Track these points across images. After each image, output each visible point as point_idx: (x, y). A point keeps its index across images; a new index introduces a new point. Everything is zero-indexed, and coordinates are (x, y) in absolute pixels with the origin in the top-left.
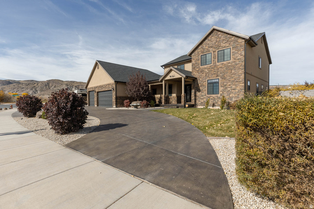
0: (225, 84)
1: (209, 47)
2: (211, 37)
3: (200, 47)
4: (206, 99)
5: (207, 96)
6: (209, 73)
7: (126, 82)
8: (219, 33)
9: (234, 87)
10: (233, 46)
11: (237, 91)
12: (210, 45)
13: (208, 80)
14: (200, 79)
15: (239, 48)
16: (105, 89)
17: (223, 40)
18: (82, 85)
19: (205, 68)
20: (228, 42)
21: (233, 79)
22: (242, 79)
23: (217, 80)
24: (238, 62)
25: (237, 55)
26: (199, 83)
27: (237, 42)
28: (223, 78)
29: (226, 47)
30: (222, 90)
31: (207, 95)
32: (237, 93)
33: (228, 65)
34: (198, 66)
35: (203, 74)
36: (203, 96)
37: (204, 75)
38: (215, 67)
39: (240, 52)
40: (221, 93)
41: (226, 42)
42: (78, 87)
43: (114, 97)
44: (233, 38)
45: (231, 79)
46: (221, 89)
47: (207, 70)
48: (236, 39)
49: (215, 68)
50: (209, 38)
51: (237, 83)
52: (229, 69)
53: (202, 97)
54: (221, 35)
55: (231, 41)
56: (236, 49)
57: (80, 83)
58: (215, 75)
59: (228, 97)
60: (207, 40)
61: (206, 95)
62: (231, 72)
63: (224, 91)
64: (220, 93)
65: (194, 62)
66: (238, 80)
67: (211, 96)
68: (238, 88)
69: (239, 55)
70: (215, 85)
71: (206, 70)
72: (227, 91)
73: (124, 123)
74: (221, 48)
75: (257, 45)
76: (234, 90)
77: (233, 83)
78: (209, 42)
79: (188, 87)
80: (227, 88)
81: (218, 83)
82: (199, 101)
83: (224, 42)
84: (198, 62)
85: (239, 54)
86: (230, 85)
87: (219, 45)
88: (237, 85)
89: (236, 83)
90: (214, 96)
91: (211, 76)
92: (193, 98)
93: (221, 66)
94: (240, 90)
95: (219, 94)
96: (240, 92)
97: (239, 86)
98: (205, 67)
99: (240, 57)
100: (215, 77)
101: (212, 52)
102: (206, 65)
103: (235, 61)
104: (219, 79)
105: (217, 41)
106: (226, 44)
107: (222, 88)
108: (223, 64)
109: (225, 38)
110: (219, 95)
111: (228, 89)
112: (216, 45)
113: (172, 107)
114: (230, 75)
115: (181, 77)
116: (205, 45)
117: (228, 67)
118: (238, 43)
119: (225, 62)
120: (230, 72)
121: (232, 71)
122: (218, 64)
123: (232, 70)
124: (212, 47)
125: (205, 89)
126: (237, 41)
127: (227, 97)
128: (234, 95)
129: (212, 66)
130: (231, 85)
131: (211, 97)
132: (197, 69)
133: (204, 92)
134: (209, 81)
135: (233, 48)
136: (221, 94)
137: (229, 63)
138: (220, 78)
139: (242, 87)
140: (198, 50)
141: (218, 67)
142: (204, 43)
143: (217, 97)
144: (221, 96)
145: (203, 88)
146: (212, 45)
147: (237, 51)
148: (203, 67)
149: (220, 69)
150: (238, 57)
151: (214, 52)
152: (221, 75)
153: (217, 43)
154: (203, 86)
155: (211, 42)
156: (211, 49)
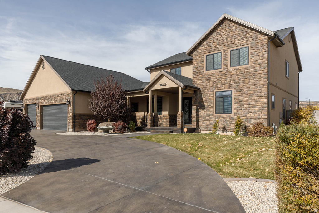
0: (240, 98)
1: (218, 44)
2: (221, 30)
3: (205, 43)
4: (214, 120)
5: (215, 116)
6: (218, 82)
7: (90, 91)
8: (233, 24)
9: (253, 103)
10: (252, 45)
11: (258, 109)
12: (220, 41)
13: (216, 92)
14: (205, 90)
15: (259, 48)
16: (55, 102)
17: (239, 35)
18: (11, 94)
19: (212, 75)
20: (244, 38)
21: (252, 92)
22: (264, 92)
23: (230, 93)
24: (258, 68)
25: (258, 57)
26: (203, 96)
27: (257, 39)
28: (238, 90)
29: (242, 45)
30: (236, 107)
31: (215, 114)
32: (258, 113)
33: (246, 71)
34: (202, 71)
35: (209, 82)
36: (208, 116)
37: (211, 84)
38: (226, 73)
39: (261, 54)
40: (235, 111)
41: (241, 37)
42: (3, 96)
43: (70, 115)
44: (252, 33)
45: (249, 92)
46: (235, 105)
47: (215, 78)
48: (256, 34)
49: (226, 75)
50: (218, 31)
51: (258, 98)
52: (246, 77)
53: (207, 118)
54: (234, 28)
55: (248, 37)
56: (256, 49)
57: (9, 89)
58: (227, 86)
59: (245, 117)
60: (214, 34)
61: (213, 115)
62: (250, 82)
63: (239, 109)
65: (196, 65)
66: (258, 94)
67: (220, 116)
68: (259, 105)
69: (261, 58)
70: (226, 99)
71: (213, 78)
72: (243, 109)
73: (93, 158)
74: (234, 46)
75: (283, 44)
76: (253, 107)
77: (253, 98)
78: (217, 37)
79: (186, 101)
80: (243, 105)
81: (230, 96)
82: (203, 123)
83: (239, 38)
84: (201, 65)
85: (261, 56)
86: (247, 101)
87: (233, 42)
88: (257, 100)
89: (256, 98)
90: (224, 115)
91: (221, 86)
92: (194, 118)
93: (234, 73)
94: (262, 108)
95: (232, 113)
96: (261, 111)
97: (260, 102)
98: (212, 73)
99: (262, 61)
100: (227, 87)
101: (222, 51)
102: (214, 69)
103: (255, 66)
104: (232, 91)
105: (229, 36)
106: (242, 40)
107: (237, 104)
108: (237, 69)
109: (240, 32)
110: (232, 115)
111: (245, 106)
112: (228, 41)
113: (163, 132)
114: (248, 86)
115: (178, 86)
116: (212, 41)
117: (244, 74)
118: (259, 41)
119: (240, 67)
120: (247, 82)
121: (251, 80)
122: (230, 69)
123: (250, 79)
124: (222, 44)
125: (212, 105)
126: (257, 38)
127: (243, 117)
128: (253, 115)
129: (222, 72)
130: (249, 101)
131: (220, 118)
132: (200, 76)
133: (211, 110)
134: (218, 94)
135: (252, 47)
136: (235, 113)
137: (247, 68)
138: (233, 89)
139: (264, 104)
140: (202, 47)
141: (231, 73)
142: (210, 38)
143: (229, 118)
144: (235, 116)
145: (208, 103)
146: (222, 41)
147: (257, 52)
148: (209, 73)
149: (233, 77)
150: (259, 61)
151: (225, 51)
152: (234, 85)
153: (229, 39)
154: (209, 101)
155: (220, 37)
156: (221, 47)
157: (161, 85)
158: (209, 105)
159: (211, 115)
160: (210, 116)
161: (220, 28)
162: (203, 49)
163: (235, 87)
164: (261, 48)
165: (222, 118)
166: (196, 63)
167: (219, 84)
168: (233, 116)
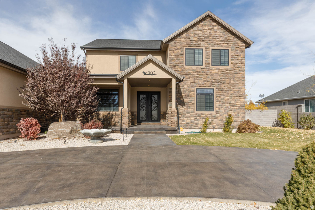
0: (222, 97)
1: (199, 40)
2: (202, 26)
3: (184, 35)
4: (195, 117)
5: (196, 114)
6: (199, 78)
8: (215, 24)
9: (233, 102)
10: (233, 48)
11: (237, 107)
12: (201, 38)
13: (197, 89)
14: (185, 86)
15: (239, 53)
17: (220, 36)
19: (193, 70)
20: (226, 40)
21: (232, 92)
22: (243, 93)
23: (212, 91)
24: (238, 71)
25: (237, 61)
26: (182, 92)
27: (237, 45)
28: (220, 89)
29: (223, 46)
30: (218, 105)
31: (196, 112)
32: (237, 111)
33: (226, 72)
34: (181, 65)
35: (189, 78)
36: (188, 113)
37: (191, 80)
38: (208, 71)
39: (240, 58)
40: (217, 109)
41: (223, 39)
44: (232, 38)
45: (230, 92)
46: (216, 104)
47: (196, 74)
48: (236, 40)
49: (208, 73)
50: (200, 26)
51: (237, 97)
52: (227, 78)
53: (187, 115)
54: (216, 28)
55: (230, 41)
56: (236, 53)
58: (209, 84)
60: (195, 28)
61: (194, 112)
62: (230, 82)
64: (216, 109)
65: (173, 56)
66: (238, 94)
67: (202, 114)
68: (238, 104)
69: (240, 62)
70: (208, 97)
71: (194, 74)
72: (224, 107)
74: (216, 46)
76: (233, 106)
77: (233, 98)
78: (198, 32)
80: (224, 103)
81: (213, 94)
82: (183, 121)
83: (221, 39)
84: (180, 57)
85: (240, 60)
86: (228, 99)
87: (214, 42)
88: (237, 100)
89: (236, 98)
90: (206, 113)
91: (203, 83)
93: (216, 72)
94: (241, 107)
95: (213, 111)
96: (240, 109)
97: (239, 102)
98: (194, 68)
99: (240, 65)
100: (209, 85)
101: (204, 48)
102: (194, 65)
103: (235, 68)
104: (213, 89)
105: (211, 35)
106: (223, 42)
107: (218, 103)
108: (219, 69)
109: (221, 34)
111: (227, 105)
112: (210, 39)
114: (229, 86)
116: (193, 35)
117: (226, 75)
118: (239, 46)
119: (221, 67)
120: (228, 82)
121: (231, 81)
123: (230, 79)
124: (203, 41)
125: (193, 102)
126: (237, 43)
127: (225, 115)
128: (233, 113)
129: (204, 70)
130: (230, 100)
131: (202, 116)
132: (179, 69)
133: (192, 107)
134: (199, 91)
135: (232, 50)
136: (217, 111)
137: (227, 70)
138: (215, 88)
139: (243, 104)
140: (181, 38)
141: (213, 72)
142: (191, 31)
143: (211, 116)
144: (217, 113)
145: (189, 100)
146: (203, 37)
147: (237, 57)
148: (189, 68)
149: (215, 76)
150: (238, 65)
151: (206, 49)
152: (216, 84)
153: (211, 38)
154: (190, 97)
155: (202, 33)
156: (202, 44)
157: (145, 73)
158: (189, 102)
159: (192, 112)
160: (191, 114)
161: (201, 24)
162: (182, 41)
163: (217, 86)
164: (240, 53)
165: (204, 116)
166: (174, 54)
167: (200, 81)
168: (215, 114)
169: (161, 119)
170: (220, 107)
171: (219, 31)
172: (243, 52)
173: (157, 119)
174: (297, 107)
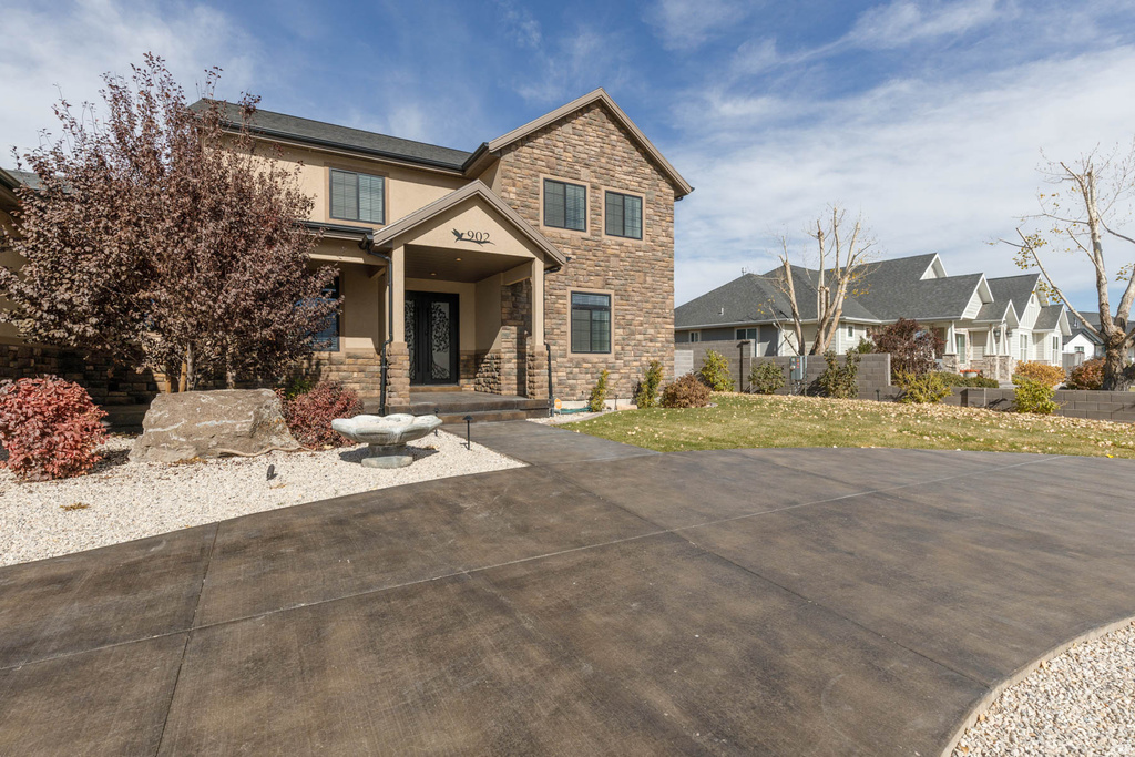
0: (629, 317)
1: (577, 160)
2: (584, 125)
3: (541, 140)
4: (568, 370)
5: (571, 360)
6: (578, 265)
8: (611, 126)
9: (652, 331)
10: (650, 197)
11: (658, 344)
12: (582, 156)
13: (573, 293)
15: (662, 210)
17: (624, 160)
19: (564, 241)
20: (635, 173)
21: (649, 305)
22: (669, 310)
23: (606, 303)
24: (660, 254)
25: (659, 230)
27: (657, 188)
28: (624, 296)
29: (631, 188)
30: (619, 338)
31: (570, 355)
32: (658, 353)
33: (637, 253)
34: (533, 222)
36: (553, 357)
38: (597, 246)
39: (663, 223)
40: (618, 348)
41: (630, 169)
44: (648, 170)
45: (645, 305)
46: (617, 334)
48: (656, 176)
49: (599, 253)
50: (579, 124)
51: (660, 320)
52: (639, 269)
54: (615, 138)
55: (643, 176)
56: (656, 209)
58: (599, 281)
59: (638, 363)
60: (567, 128)
61: (565, 356)
62: (645, 281)
63: (626, 342)
64: (616, 348)
65: (513, 196)
66: (659, 311)
67: (585, 361)
69: (664, 234)
70: (596, 315)
72: (633, 343)
74: (615, 183)
76: (651, 341)
77: (651, 320)
78: (574, 140)
80: (633, 333)
81: (608, 309)
83: (625, 168)
84: (530, 201)
85: (663, 228)
86: (641, 324)
87: (612, 173)
88: (657, 325)
89: (657, 320)
90: (594, 357)
91: (587, 279)
93: (616, 252)
94: (665, 344)
95: (610, 352)
96: (665, 349)
97: (663, 330)
98: (565, 236)
99: (665, 239)
100: (599, 285)
101: (588, 186)
102: (567, 226)
103: (655, 247)
104: (609, 296)
105: (603, 153)
106: (630, 178)
107: (620, 331)
108: (621, 245)
109: (626, 155)
110: (610, 357)
111: (639, 337)
112: (602, 165)
114: (642, 290)
115: (530, 256)
116: (561, 144)
117: (636, 261)
118: (662, 194)
119: (627, 242)
120: (641, 280)
121: (648, 279)
123: (645, 274)
124: (587, 166)
125: (563, 328)
126: (658, 186)
127: (634, 363)
129: (589, 243)
130: (644, 325)
131: (585, 365)
133: (561, 342)
134: (580, 300)
135: (648, 201)
136: (617, 353)
137: (639, 248)
138: (612, 293)
139: (669, 335)
140: (532, 148)
141: (609, 251)
142: (557, 132)
143: (604, 365)
144: (617, 359)
145: (554, 321)
146: (586, 156)
147: (658, 218)
148: (555, 235)
149: (613, 262)
150: (661, 238)
151: (592, 187)
152: (616, 282)
153: (603, 160)
154: (555, 315)
155: (582, 143)
156: (584, 173)
157: (459, 236)
158: (554, 326)
159: (561, 356)
160: (558, 360)
161: (581, 120)
162: (536, 156)
163: (617, 288)
164: (665, 211)
165: (590, 365)
166: (514, 189)
167: (580, 272)
168: (613, 360)
169: (462, 376)
170: (624, 343)
171: (622, 147)
172: (669, 207)
173: (448, 374)
174: (740, 346)
